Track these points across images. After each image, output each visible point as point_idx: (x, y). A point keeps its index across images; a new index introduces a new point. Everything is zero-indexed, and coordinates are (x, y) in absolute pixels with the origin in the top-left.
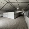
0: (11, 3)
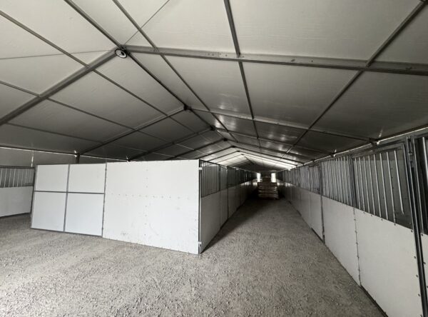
0: (163, 53)
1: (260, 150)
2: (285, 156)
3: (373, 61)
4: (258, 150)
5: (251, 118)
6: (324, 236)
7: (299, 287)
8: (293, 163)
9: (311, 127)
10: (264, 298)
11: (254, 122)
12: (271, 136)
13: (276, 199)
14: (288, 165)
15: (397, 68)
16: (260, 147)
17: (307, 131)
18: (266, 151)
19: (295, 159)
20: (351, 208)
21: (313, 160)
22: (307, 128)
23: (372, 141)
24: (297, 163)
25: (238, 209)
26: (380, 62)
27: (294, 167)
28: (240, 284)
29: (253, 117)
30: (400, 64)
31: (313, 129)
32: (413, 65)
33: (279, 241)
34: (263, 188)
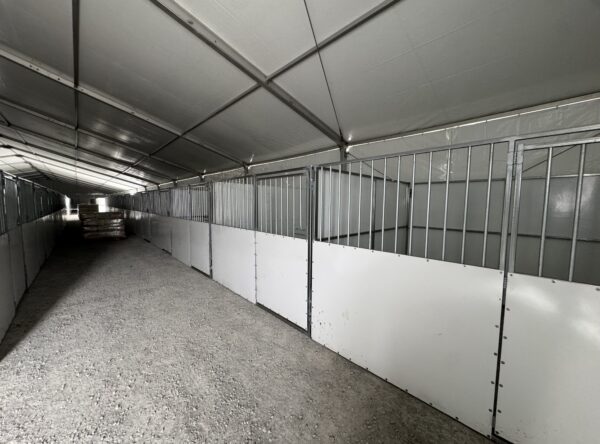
1: (77, 153)
2: (130, 171)
3: (271, 80)
4: (70, 152)
5: (72, 85)
6: (211, 271)
7: (207, 331)
8: (140, 182)
9: (185, 134)
10: (172, 365)
11: (77, 93)
12: (99, 127)
13: (121, 239)
14: (131, 185)
15: (285, 97)
16: (78, 148)
17: (178, 137)
18: (86, 156)
19: (142, 175)
20: (252, 232)
21: (174, 180)
22: (180, 134)
23: (245, 164)
24: (145, 184)
25: (41, 268)
26: (275, 84)
27: (142, 189)
28: (125, 372)
29: (76, 84)
30: (287, 94)
31: (187, 137)
32: (295, 101)
33: (156, 293)
34: (93, 223)
